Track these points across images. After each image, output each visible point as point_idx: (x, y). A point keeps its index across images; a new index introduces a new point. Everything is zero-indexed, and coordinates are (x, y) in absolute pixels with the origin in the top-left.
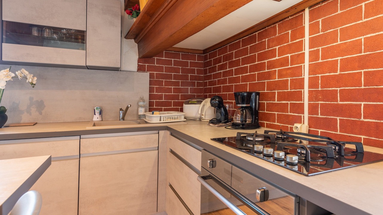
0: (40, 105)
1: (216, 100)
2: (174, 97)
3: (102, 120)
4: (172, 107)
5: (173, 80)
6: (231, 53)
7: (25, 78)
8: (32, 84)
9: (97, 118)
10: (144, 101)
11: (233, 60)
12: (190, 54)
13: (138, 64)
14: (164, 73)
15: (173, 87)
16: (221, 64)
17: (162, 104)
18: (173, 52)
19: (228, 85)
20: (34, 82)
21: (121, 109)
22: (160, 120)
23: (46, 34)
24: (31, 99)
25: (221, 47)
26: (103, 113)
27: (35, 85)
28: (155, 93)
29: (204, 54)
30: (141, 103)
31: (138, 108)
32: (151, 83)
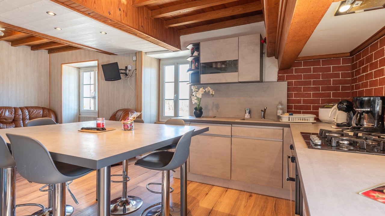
0: (217, 106)
1: (344, 105)
2: (313, 102)
3: (251, 118)
4: (312, 110)
5: (312, 86)
6: (372, 54)
7: (209, 91)
8: (212, 94)
9: (247, 116)
10: (282, 105)
11: (372, 62)
12: (332, 58)
13: (278, 75)
14: (303, 80)
15: (312, 92)
16: (364, 66)
17: (301, 108)
18: (312, 60)
19: (369, 88)
20: (213, 94)
21: (262, 111)
22: (289, 120)
23: (219, 66)
24: (213, 103)
25: (364, 49)
26: (252, 113)
27: (214, 95)
28: (293, 98)
29: (351, 56)
30: (280, 107)
31: (277, 110)
32: (289, 90)
